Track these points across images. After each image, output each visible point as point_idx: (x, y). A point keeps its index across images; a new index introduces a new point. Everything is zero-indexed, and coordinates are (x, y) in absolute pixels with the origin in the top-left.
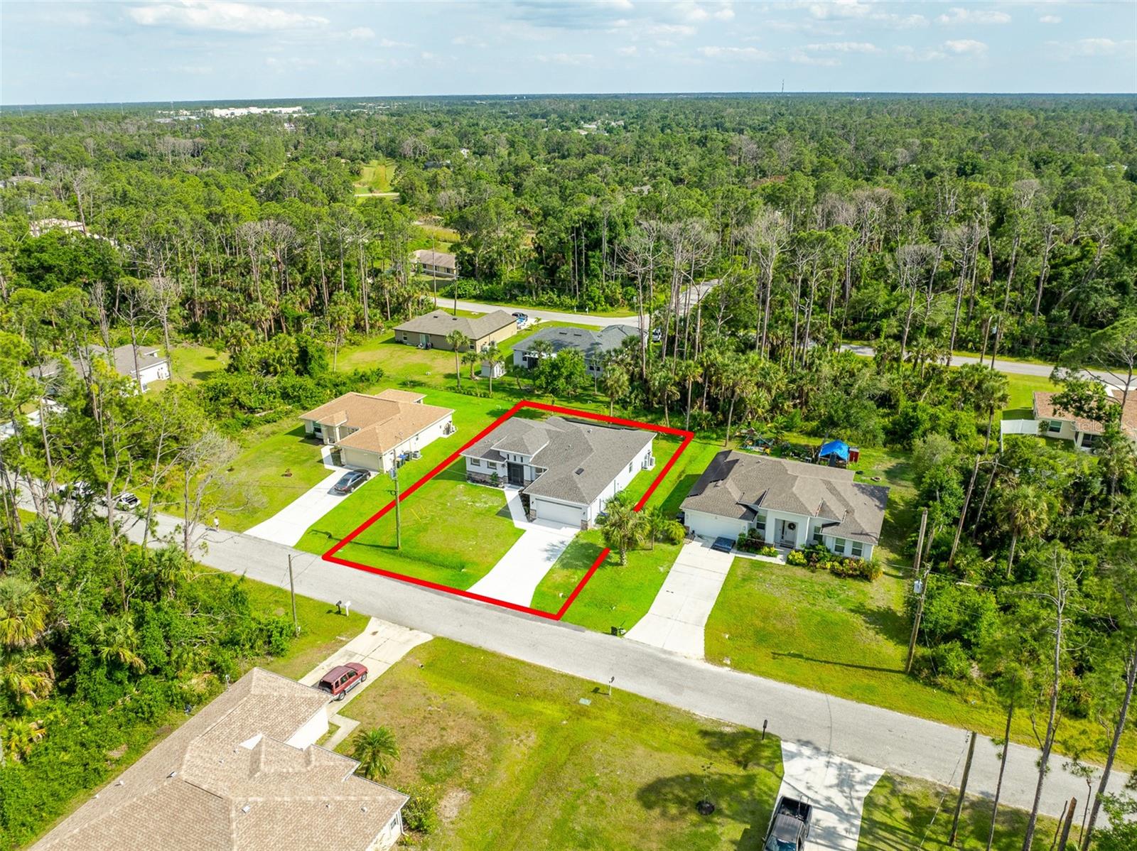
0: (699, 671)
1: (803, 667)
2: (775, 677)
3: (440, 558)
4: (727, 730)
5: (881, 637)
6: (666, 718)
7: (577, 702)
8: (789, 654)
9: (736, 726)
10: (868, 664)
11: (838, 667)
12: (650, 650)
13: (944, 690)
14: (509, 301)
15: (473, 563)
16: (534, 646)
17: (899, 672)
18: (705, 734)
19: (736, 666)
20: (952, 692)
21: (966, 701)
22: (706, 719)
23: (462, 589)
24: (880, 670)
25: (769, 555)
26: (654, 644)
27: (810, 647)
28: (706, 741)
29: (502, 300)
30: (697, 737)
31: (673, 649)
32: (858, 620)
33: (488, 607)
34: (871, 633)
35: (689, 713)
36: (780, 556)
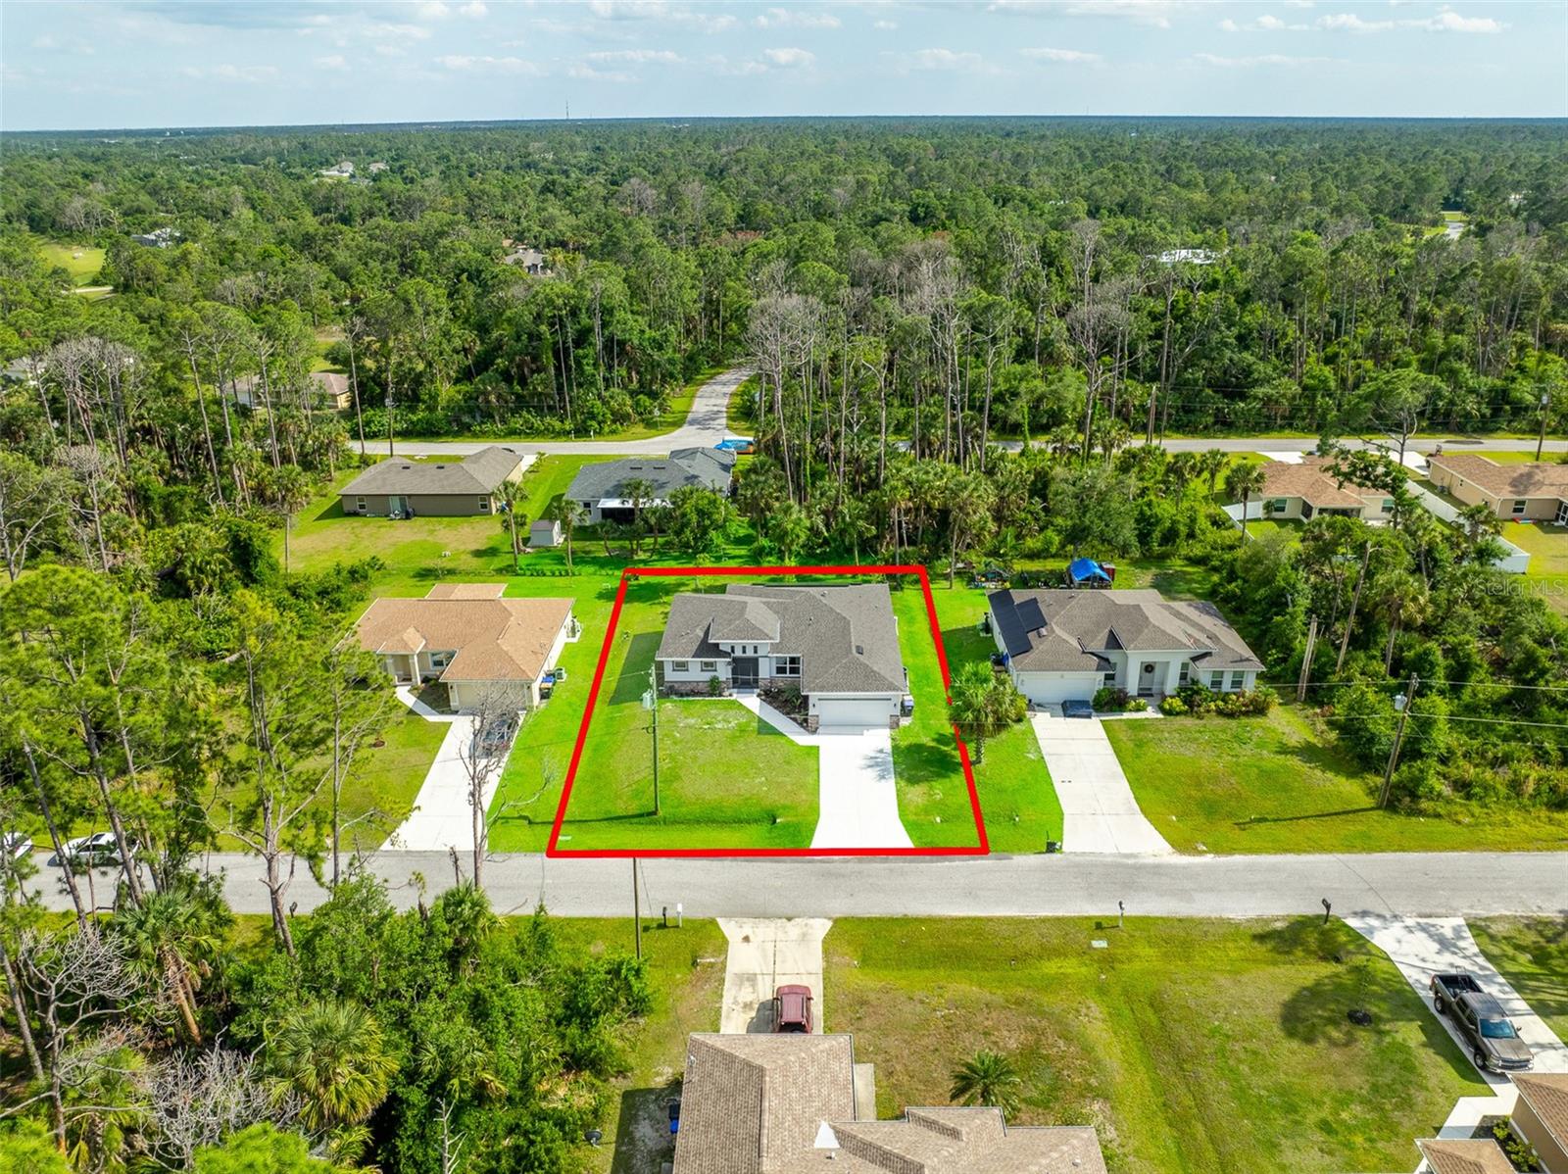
0: (1184, 867)
1: (1282, 831)
2: (1268, 852)
3: (730, 813)
4: (1279, 925)
5: (1330, 775)
6: (1206, 933)
7: (1090, 947)
8: (1252, 821)
9: (1284, 918)
10: (1338, 808)
11: (1311, 820)
12: (1109, 859)
13: (1428, 816)
14: (457, 434)
15: (784, 807)
16: (970, 894)
17: (1372, 809)
18: (1261, 938)
19: (1217, 849)
20: (1438, 816)
21: (1459, 823)
22: (1248, 921)
23: (802, 846)
24: (1355, 811)
25: (1138, 709)
26: (1107, 851)
27: (1269, 806)
28: (1269, 946)
29: (447, 433)
30: (1256, 944)
31: (1134, 851)
32: (1294, 762)
33: (860, 862)
34: (1318, 773)
35: (1221, 919)
36: (1149, 709)
